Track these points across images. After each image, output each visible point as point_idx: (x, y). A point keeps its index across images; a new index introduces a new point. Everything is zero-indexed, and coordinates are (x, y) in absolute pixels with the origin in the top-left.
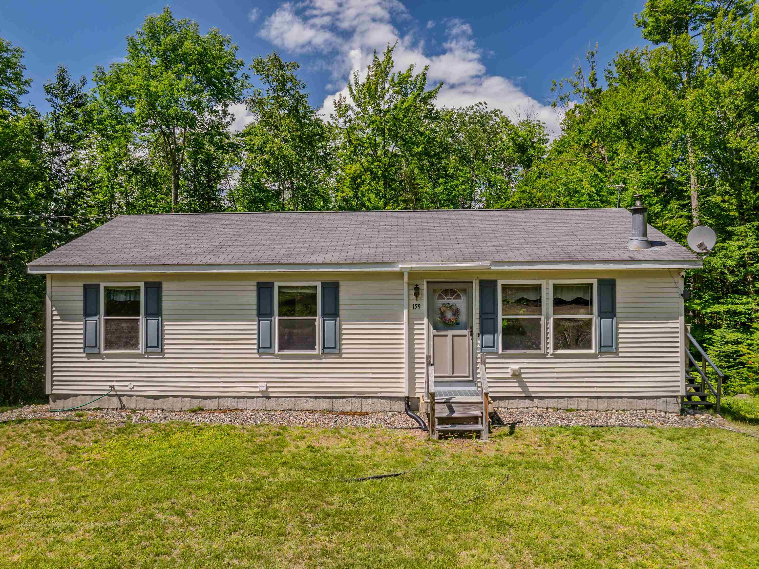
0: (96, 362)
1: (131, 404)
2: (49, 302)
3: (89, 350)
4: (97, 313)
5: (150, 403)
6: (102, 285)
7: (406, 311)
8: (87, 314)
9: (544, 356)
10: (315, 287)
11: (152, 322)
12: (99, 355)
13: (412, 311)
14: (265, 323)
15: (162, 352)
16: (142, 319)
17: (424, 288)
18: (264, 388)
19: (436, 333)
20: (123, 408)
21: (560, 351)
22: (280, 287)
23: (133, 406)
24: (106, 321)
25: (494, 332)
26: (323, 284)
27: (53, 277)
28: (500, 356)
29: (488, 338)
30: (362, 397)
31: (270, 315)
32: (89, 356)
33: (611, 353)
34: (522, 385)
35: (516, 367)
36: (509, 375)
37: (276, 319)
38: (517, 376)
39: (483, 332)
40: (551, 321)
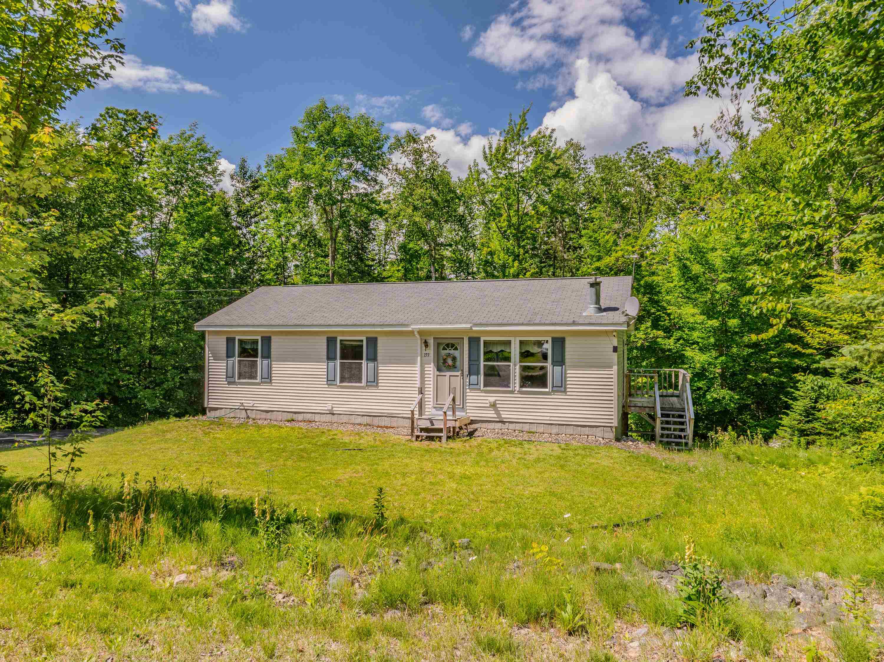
0: (233, 387)
1: (252, 415)
2: (207, 349)
3: (229, 379)
4: (233, 356)
5: (264, 415)
6: (237, 338)
7: (419, 358)
8: (228, 357)
9: (512, 392)
10: (362, 341)
11: (265, 362)
12: (234, 383)
13: (424, 358)
14: (331, 364)
15: (271, 382)
16: (259, 360)
17: (431, 342)
18: (330, 408)
19: (438, 373)
20: (248, 417)
21: (524, 389)
22: (341, 341)
23: (254, 417)
24: (239, 361)
25: (478, 373)
26: (367, 338)
27: (209, 331)
28: (483, 391)
29: (474, 378)
30: (391, 416)
31: (335, 359)
32: (229, 383)
33: (561, 392)
34: (498, 412)
35: (492, 399)
36: (488, 405)
37: (338, 361)
38: (494, 405)
39: (470, 374)
40: (518, 367)
